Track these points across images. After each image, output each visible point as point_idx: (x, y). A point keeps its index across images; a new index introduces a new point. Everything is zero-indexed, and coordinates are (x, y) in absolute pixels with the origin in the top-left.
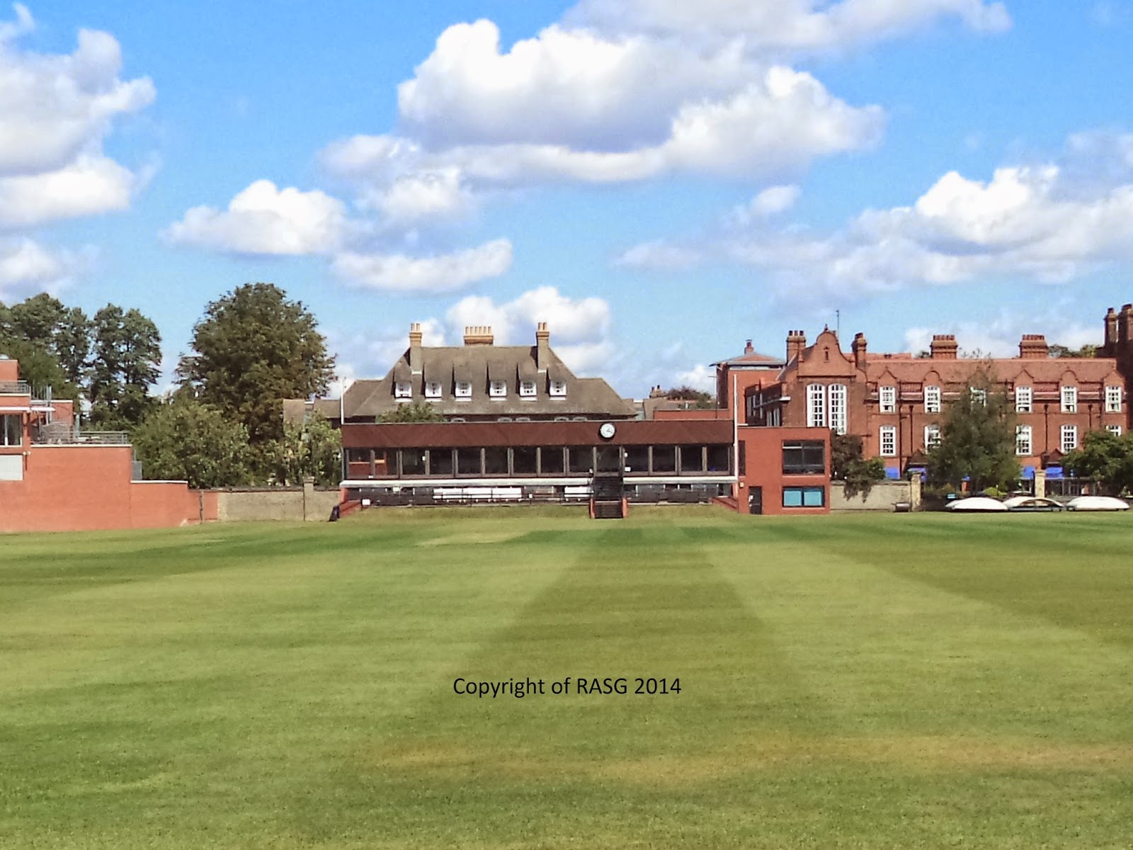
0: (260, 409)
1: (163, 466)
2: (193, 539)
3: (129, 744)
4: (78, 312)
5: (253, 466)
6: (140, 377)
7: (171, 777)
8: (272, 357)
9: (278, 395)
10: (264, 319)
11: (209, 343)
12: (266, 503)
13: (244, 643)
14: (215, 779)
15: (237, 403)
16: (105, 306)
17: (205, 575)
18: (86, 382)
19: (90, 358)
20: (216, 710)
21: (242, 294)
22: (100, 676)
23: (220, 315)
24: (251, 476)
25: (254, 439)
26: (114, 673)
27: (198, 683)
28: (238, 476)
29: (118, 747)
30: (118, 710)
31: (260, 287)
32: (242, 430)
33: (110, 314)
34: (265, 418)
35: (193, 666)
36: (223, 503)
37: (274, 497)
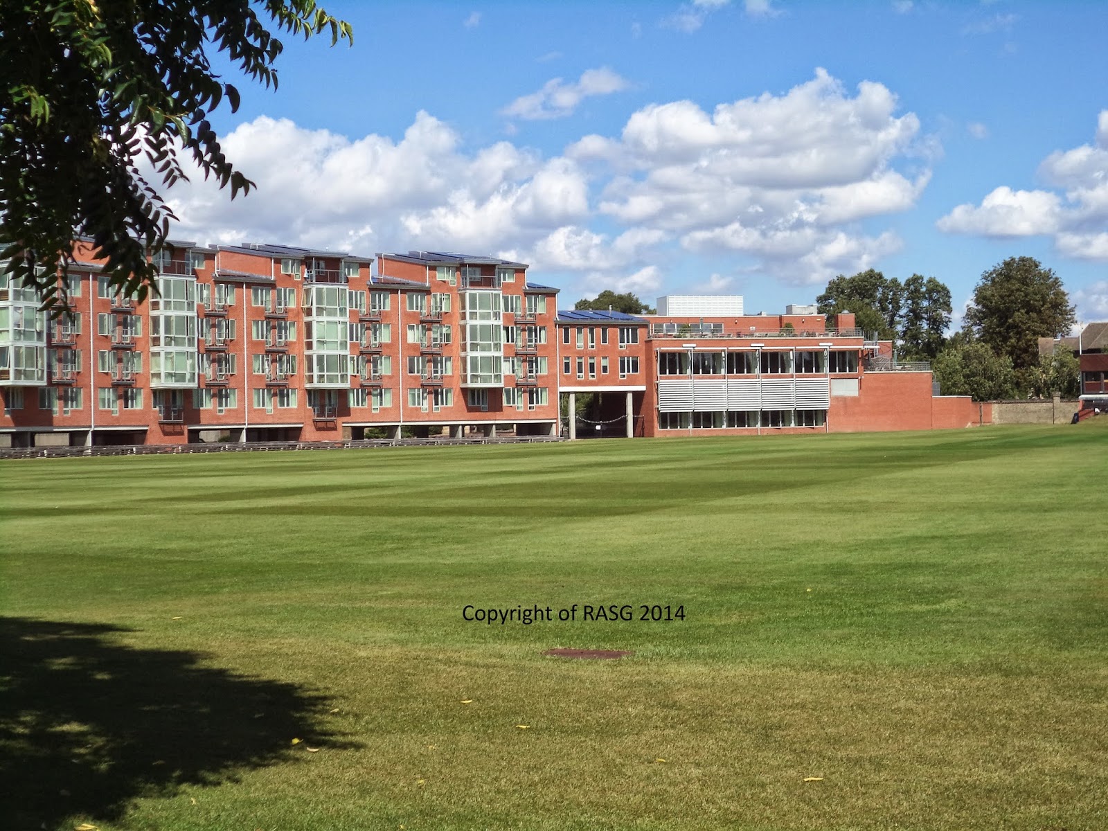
0: (1022, 344)
1: (954, 385)
2: (975, 437)
3: (931, 578)
4: (894, 281)
5: (1018, 385)
6: (937, 324)
7: (960, 602)
8: (1030, 308)
9: (1035, 333)
10: (1024, 281)
11: (985, 298)
12: (1026, 412)
13: (1013, 509)
14: (991, 604)
15: (1005, 339)
16: (911, 276)
17: (985, 461)
18: (899, 328)
19: (903, 312)
20: (991, 556)
21: (1008, 264)
22: (911, 531)
23: (993, 280)
24: (1016, 391)
25: (1017, 366)
26: (921, 529)
27: (978, 536)
28: (1007, 392)
29: (922, 580)
30: (923, 554)
31: (1022, 260)
32: (1008, 360)
33: (916, 280)
34: (1026, 351)
35: (975, 525)
36: (997, 412)
37: (1032, 406)
